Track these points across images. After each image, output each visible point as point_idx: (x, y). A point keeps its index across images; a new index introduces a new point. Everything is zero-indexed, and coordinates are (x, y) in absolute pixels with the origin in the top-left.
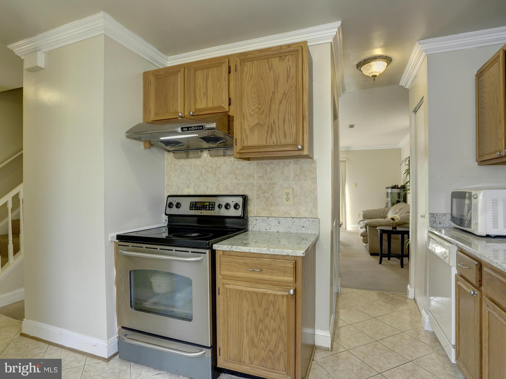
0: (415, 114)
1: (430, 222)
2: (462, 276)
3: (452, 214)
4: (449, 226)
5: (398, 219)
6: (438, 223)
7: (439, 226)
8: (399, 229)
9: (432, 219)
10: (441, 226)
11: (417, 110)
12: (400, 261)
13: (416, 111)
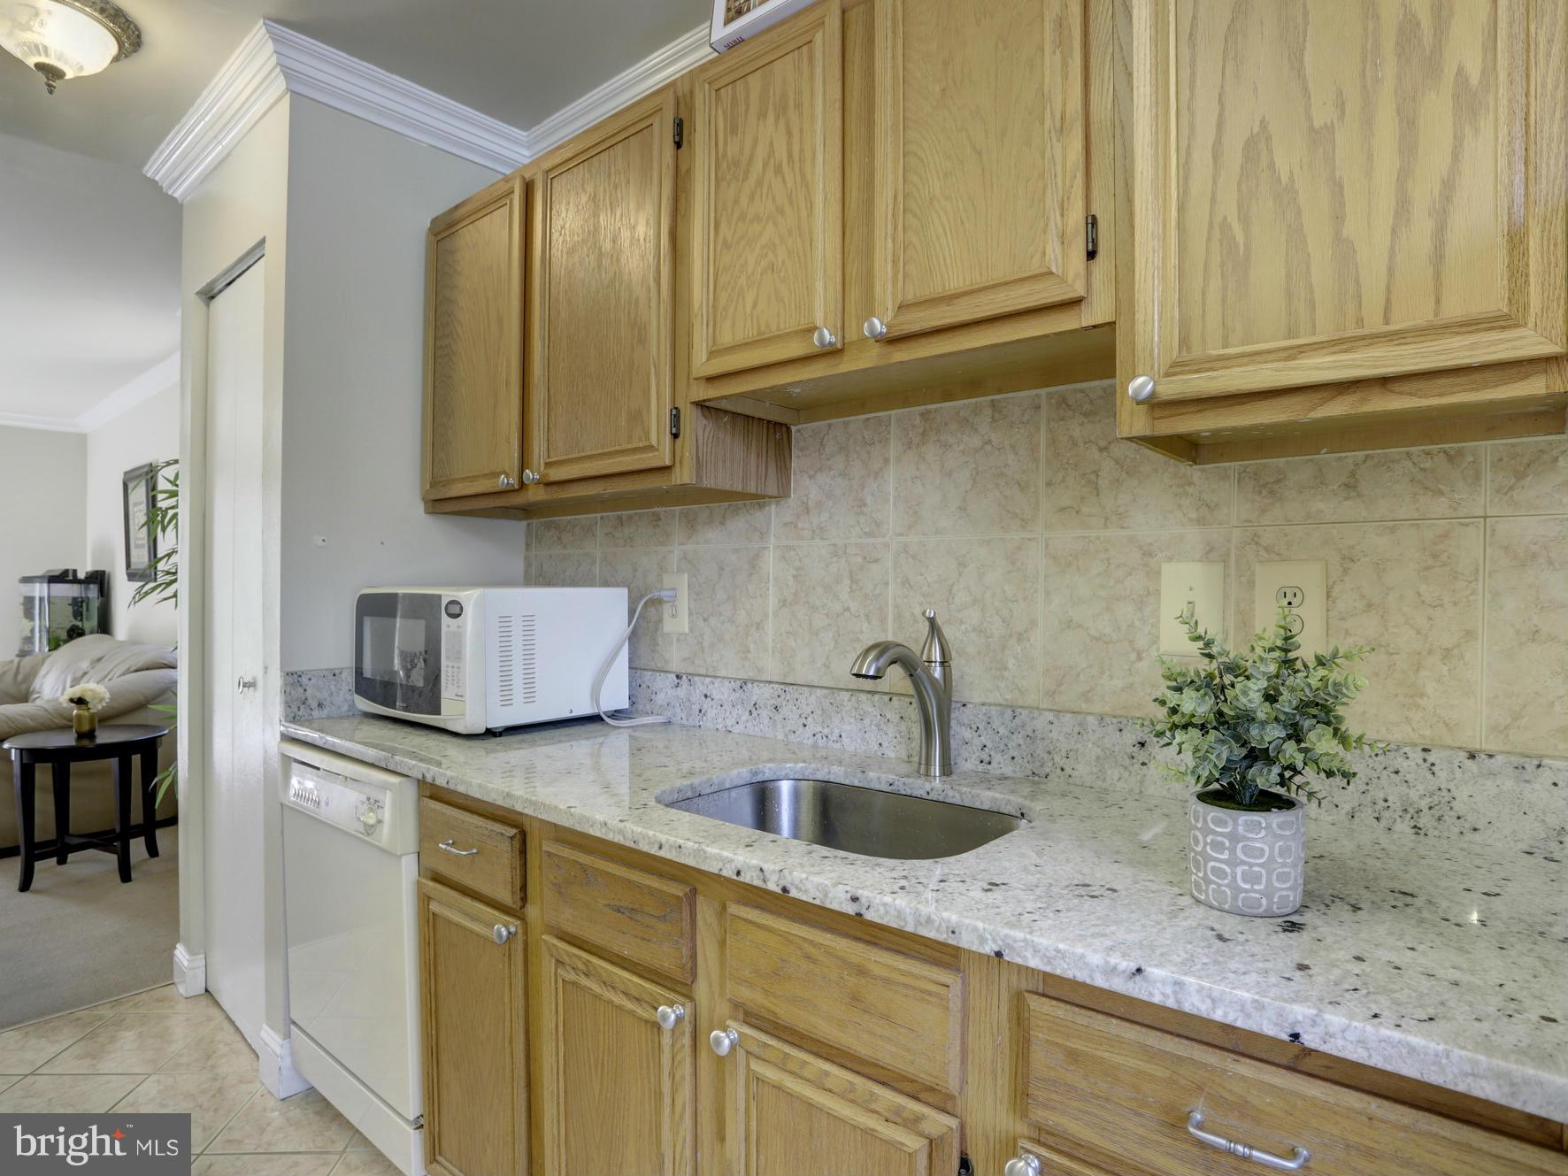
0: (208, 305)
1: (287, 705)
2: (438, 878)
3: (359, 672)
4: (348, 711)
5: (102, 700)
6: (314, 704)
7: (316, 714)
8: (104, 737)
9: (293, 693)
10: (325, 713)
11: (221, 291)
12: (114, 857)
13: (211, 294)
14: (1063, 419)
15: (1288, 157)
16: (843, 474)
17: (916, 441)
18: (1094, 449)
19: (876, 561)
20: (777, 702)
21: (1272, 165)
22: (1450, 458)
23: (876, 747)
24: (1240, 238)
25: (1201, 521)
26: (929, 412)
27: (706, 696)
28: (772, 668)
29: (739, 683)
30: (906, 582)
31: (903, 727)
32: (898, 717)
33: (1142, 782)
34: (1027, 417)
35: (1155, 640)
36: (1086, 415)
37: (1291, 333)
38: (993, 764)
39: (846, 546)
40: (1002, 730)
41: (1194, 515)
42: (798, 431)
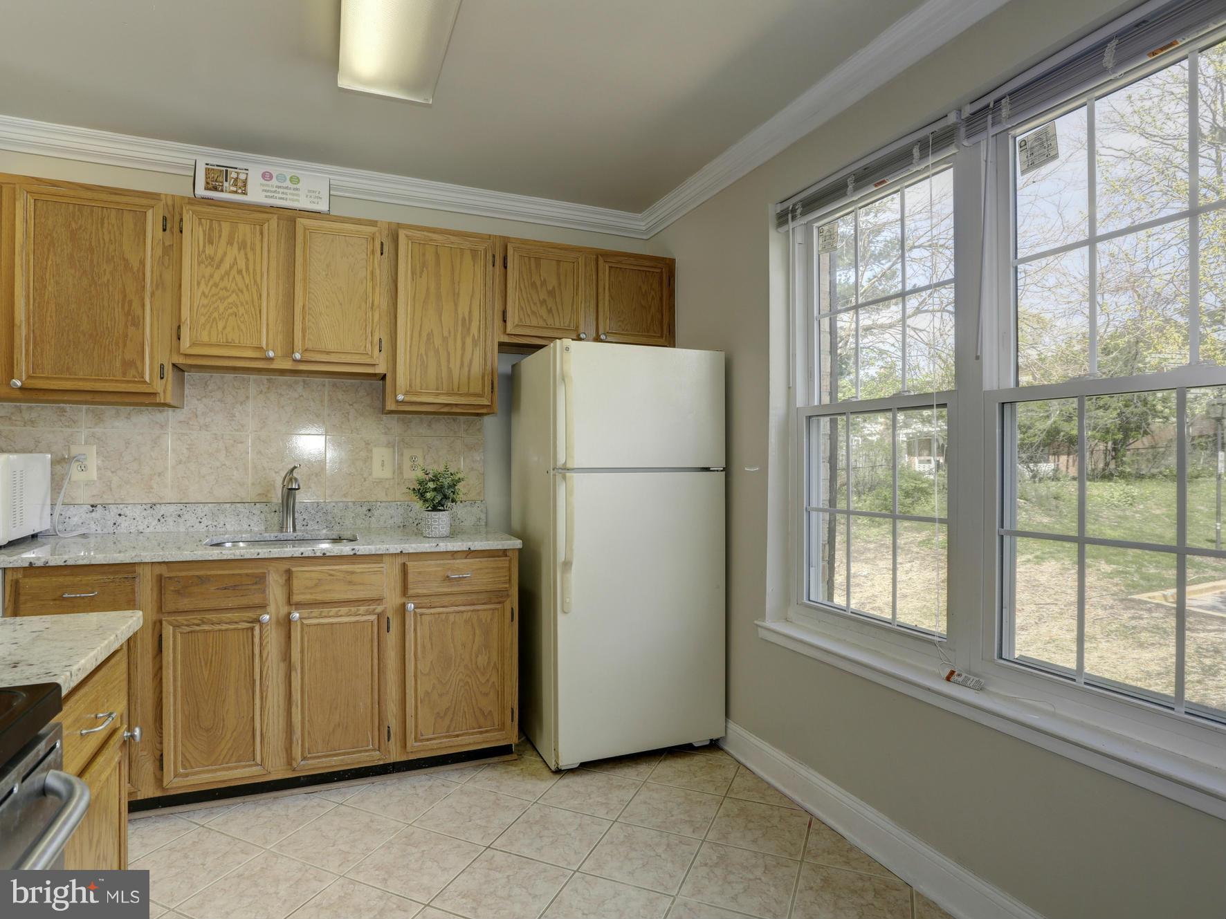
14: (334, 391)
15: (438, 341)
16: (221, 401)
17: (265, 390)
18: (347, 404)
19: (242, 443)
20: (180, 513)
21: (433, 342)
22: (454, 420)
23: (247, 527)
24: (425, 360)
25: (386, 433)
26: (271, 379)
27: (120, 515)
28: (170, 495)
29: (149, 505)
30: (259, 452)
31: (263, 516)
32: (259, 512)
33: (369, 523)
34: (319, 389)
35: (370, 474)
36: (344, 391)
37: (437, 389)
38: (309, 525)
39: (223, 435)
40: (313, 512)
41: (383, 431)
42: (189, 375)
